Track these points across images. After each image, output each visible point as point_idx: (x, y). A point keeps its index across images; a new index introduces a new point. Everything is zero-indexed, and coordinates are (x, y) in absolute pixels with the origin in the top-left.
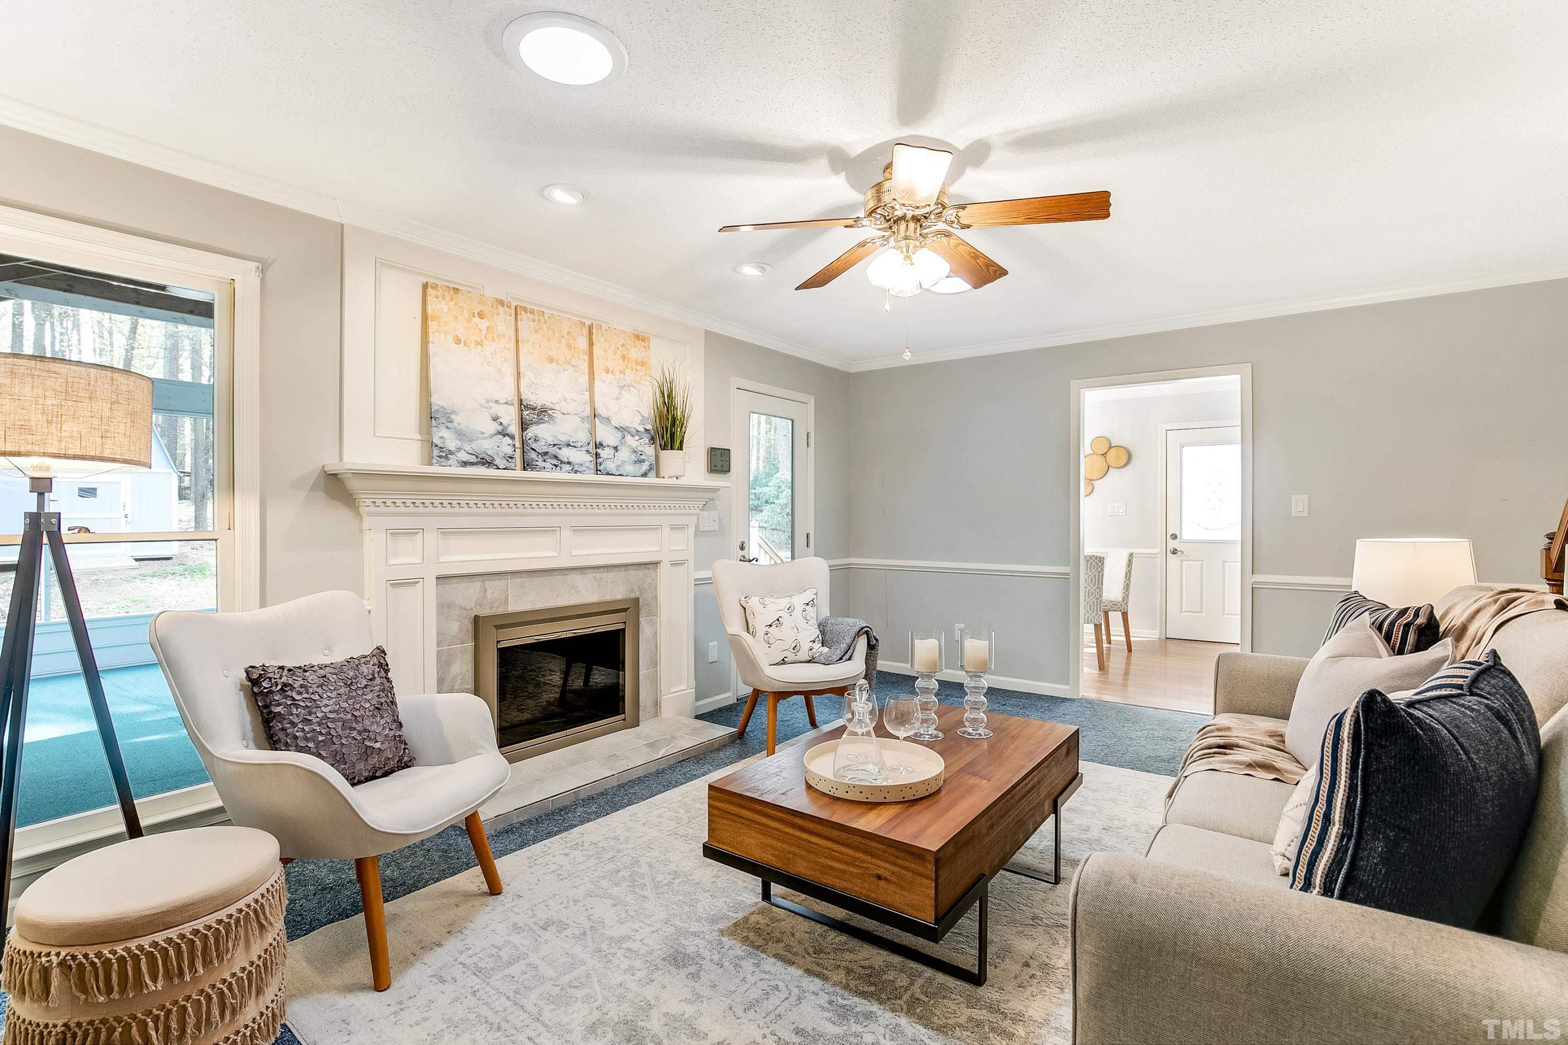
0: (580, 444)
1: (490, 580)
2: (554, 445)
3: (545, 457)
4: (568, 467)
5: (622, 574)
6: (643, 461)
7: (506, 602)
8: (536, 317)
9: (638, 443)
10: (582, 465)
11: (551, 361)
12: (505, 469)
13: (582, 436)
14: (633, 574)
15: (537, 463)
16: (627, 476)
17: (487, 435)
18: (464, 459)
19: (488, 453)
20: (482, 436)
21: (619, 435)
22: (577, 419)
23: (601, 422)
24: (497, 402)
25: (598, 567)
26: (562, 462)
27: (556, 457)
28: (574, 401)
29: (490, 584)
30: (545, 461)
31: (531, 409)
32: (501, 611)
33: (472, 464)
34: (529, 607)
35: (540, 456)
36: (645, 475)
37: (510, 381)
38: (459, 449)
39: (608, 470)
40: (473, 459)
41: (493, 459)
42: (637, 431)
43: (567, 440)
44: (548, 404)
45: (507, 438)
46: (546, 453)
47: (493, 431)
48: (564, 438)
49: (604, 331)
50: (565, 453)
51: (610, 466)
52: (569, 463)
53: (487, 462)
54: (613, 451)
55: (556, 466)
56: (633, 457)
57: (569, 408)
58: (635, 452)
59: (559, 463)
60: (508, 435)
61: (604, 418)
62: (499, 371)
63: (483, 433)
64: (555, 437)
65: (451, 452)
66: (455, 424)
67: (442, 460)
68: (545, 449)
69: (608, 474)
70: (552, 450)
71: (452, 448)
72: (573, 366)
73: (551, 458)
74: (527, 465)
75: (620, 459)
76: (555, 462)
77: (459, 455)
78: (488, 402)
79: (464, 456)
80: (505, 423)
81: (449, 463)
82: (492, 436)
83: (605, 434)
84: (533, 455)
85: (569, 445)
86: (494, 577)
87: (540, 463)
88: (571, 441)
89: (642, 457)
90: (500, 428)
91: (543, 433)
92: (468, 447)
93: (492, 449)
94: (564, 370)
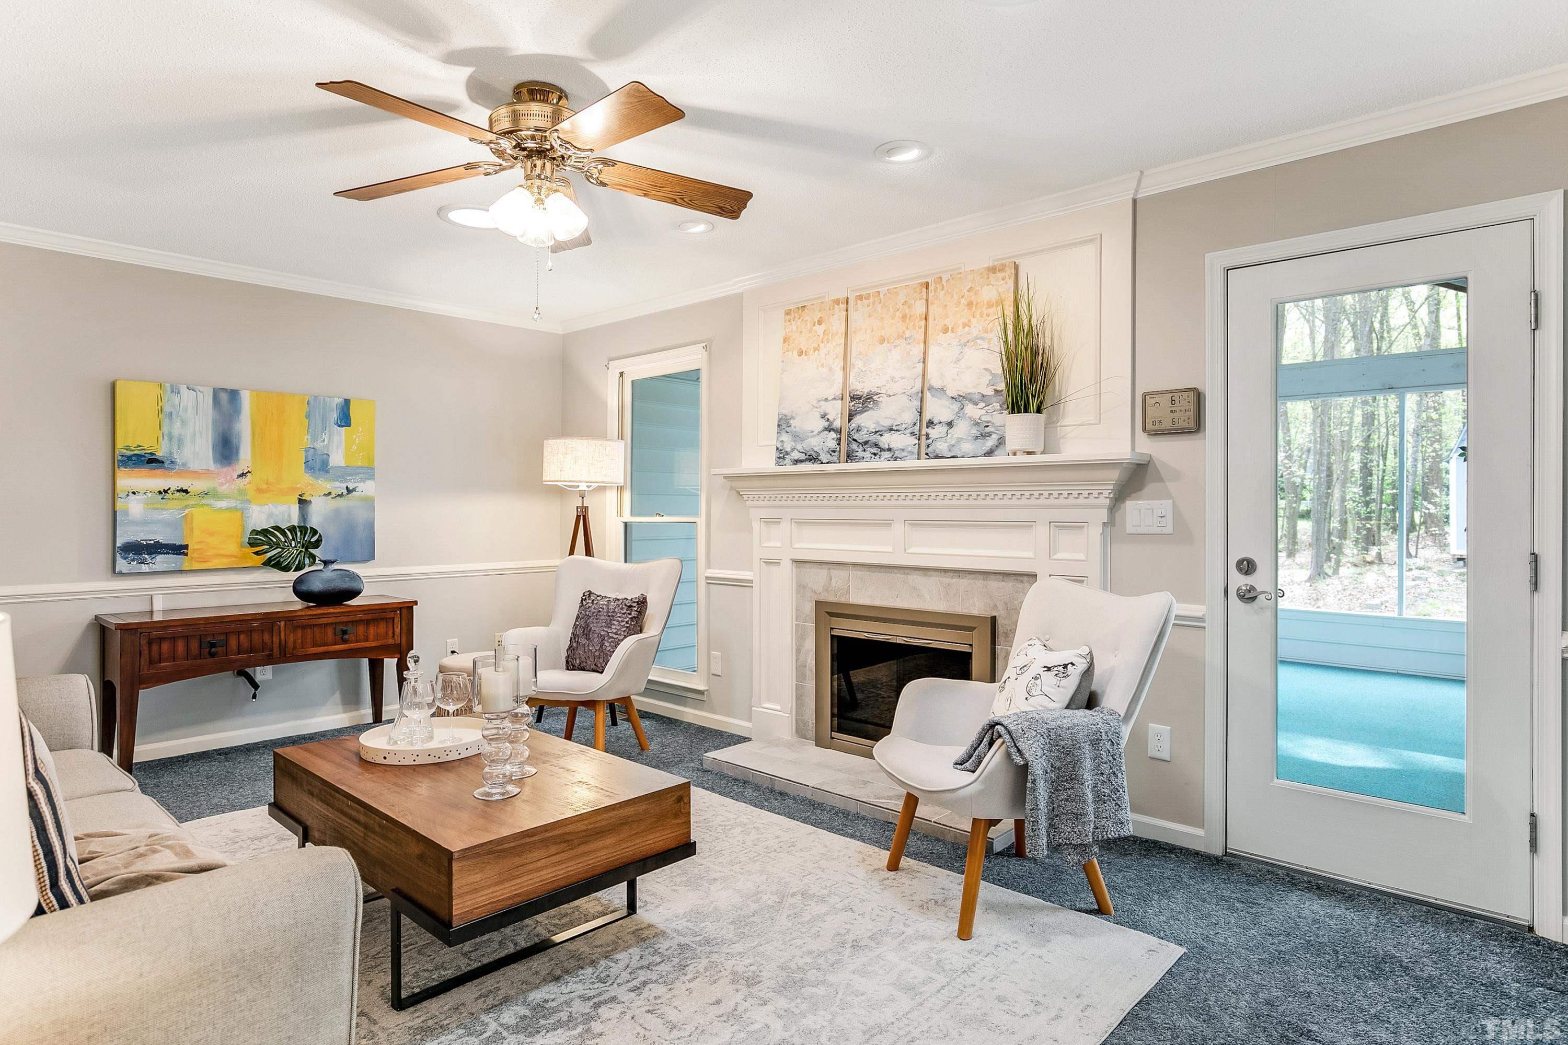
0: (904, 426)
1: (834, 569)
2: (876, 432)
3: (865, 447)
4: (887, 455)
5: (979, 583)
6: (989, 435)
7: (848, 592)
8: (871, 300)
9: (983, 412)
10: (903, 450)
11: (882, 341)
12: (827, 463)
13: (909, 417)
14: (994, 584)
15: (857, 454)
16: (963, 457)
17: (816, 432)
18: (796, 458)
19: (815, 449)
20: (811, 434)
21: (956, 406)
22: (905, 398)
23: (933, 396)
24: (826, 400)
25: (945, 571)
26: (882, 450)
27: (876, 445)
28: (902, 378)
29: (837, 573)
30: (864, 451)
31: (857, 399)
32: (843, 600)
33: (801, 461)
34: (867, 602)
35: (860, 446)
36: (990, 453)
37: (839, 375)
38: (793, 450)
39: (938, 452)
40: (803, 457)
41: (819, 455)
42: (983, 396)
43: (890, 424)
44: (874, 390)
45: (832, 433)
46: (866, 443)
47: (821, 428)
48: (887, 423)
49: (945, 284)
50: (886, 440)
51: (941, 447)
52: (889, 450)
53: (813, 458)
54: (945, 428)
55: (875, 454)
56: (974, 432)
57: (896, 388)
58: (977, 424)
59: (878, 449)
60: (833, 430)
61: (937, 390)
62: (830, 369)
63: (812, 432)
64: (878, 423)
65: (787, 453)
66: (792, 427)
67: (781, 460)
68: (866, 438)
69: (937, 457)
70: (873, 438)
71: (788, 449)
72: (906, 339)
73: (871, 447)
74: (850, 457)
75: (956, 436)
76: (875, 450)
77: (793, 454)
78: (819, 401)
79: (796, 455)
80: (831, 419)
81: (785, 462)
82: (820, 433)
83: (938, 409)
84: (854, 446)
85: (891, 430)
86: (838, 566)
87: (860, 454)
88: (895, 424)
89: (987, 430)
90: (827, 424)
91: (867, 421)
92: (799, 447)
93: (819, 445)
94: (895, 346)
